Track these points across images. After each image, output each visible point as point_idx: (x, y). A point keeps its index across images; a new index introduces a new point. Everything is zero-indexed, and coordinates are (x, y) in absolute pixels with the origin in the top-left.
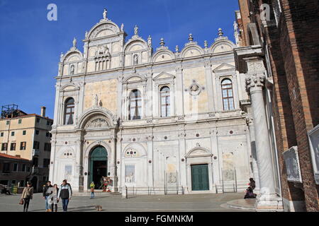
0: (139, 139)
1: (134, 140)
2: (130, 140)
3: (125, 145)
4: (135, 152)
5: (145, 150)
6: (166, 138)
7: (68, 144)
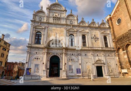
0: (75, 54)
1: (73, 54)
2: (71, 54)
3: (69, 56)
4: (73, 60)
5: (77, 59)
6: (86, 55)
7: (37, 54)
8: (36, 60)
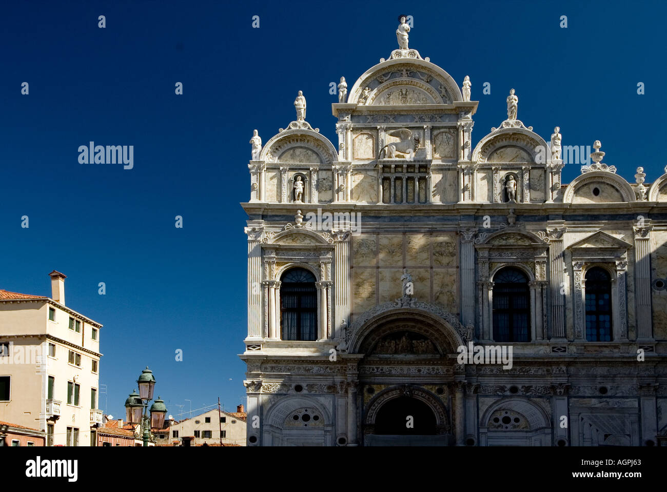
0: (527, 388)
1: (514, 390)
2: (502, 388)
3: (489, 401)
4: (517, 420)
5: (546, 415)
6: (603, 390)
7: (305, 392)
8: (300, 423)
